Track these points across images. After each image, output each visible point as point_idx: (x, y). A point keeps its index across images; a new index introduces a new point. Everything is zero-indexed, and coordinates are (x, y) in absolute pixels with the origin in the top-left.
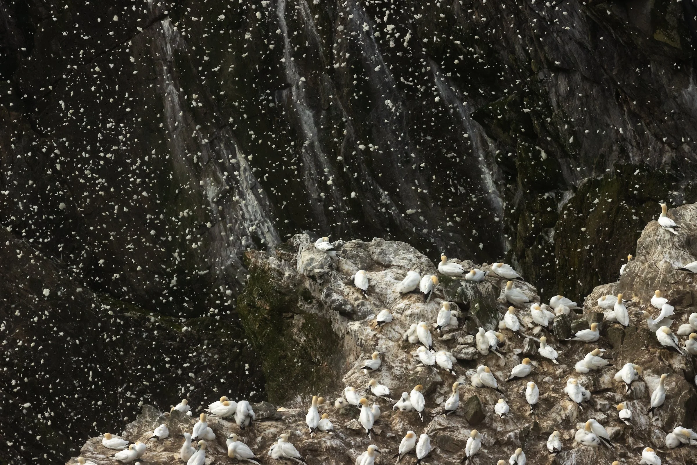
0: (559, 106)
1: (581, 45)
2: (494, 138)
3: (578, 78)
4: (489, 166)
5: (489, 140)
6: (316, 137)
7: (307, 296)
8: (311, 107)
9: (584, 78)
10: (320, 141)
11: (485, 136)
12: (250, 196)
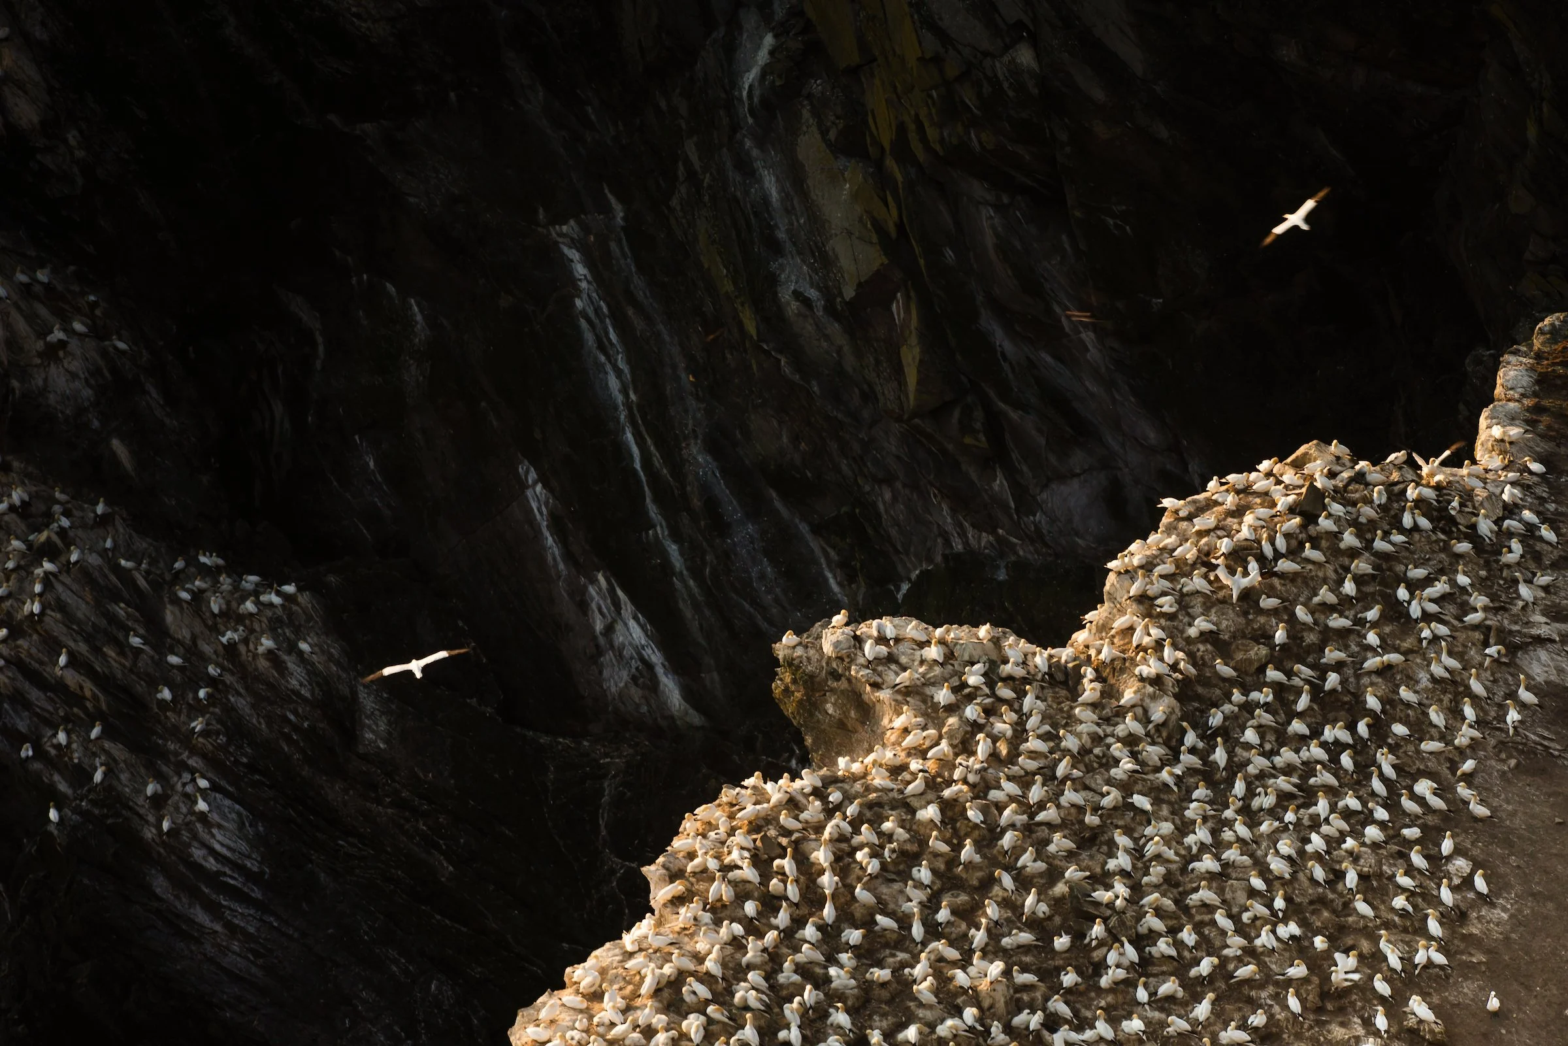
0: (886, 511)
1: (898, 457)
2: (834, 548)
3: (898, 485)
4: (831, 571)
5: (829, 550)
6: (683, 567)
7: (836, 676)
8: (675, 542)
9: (905, 485)
10: (688, 569)
11: (825, 546)
12: (632, 623)
